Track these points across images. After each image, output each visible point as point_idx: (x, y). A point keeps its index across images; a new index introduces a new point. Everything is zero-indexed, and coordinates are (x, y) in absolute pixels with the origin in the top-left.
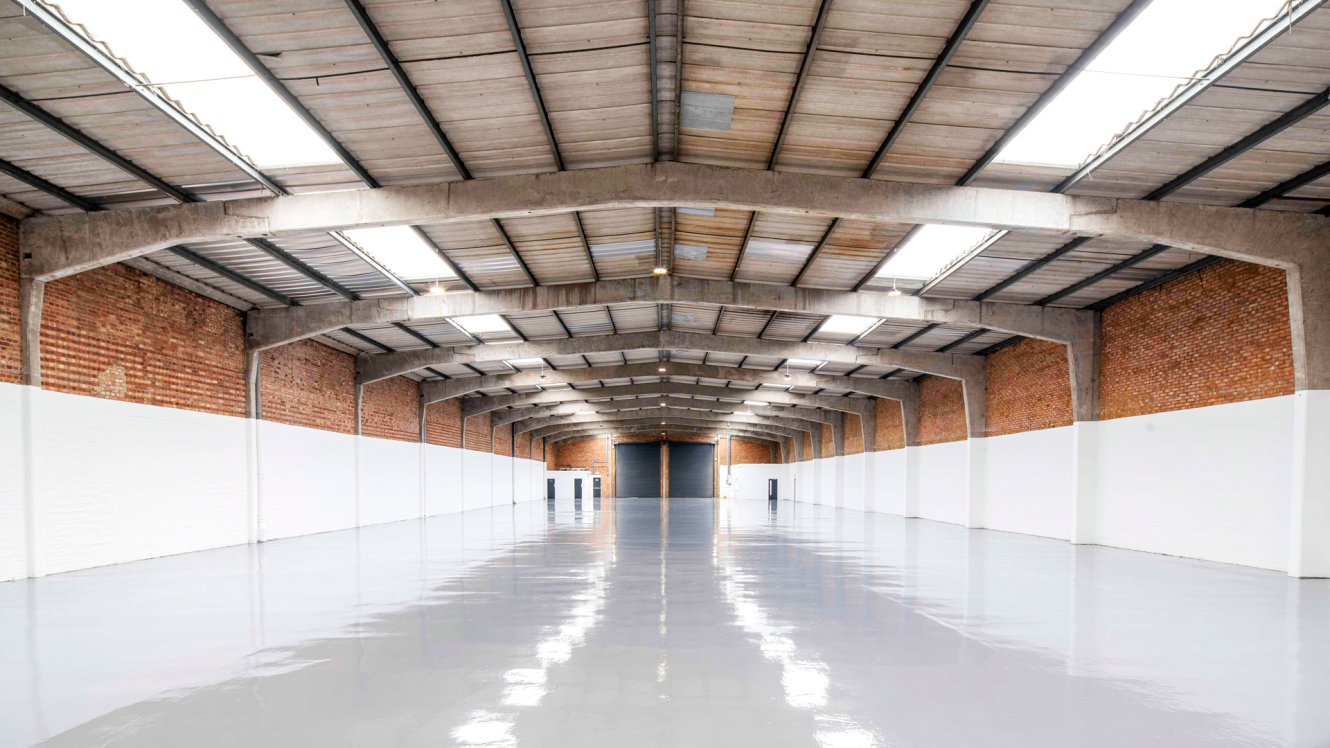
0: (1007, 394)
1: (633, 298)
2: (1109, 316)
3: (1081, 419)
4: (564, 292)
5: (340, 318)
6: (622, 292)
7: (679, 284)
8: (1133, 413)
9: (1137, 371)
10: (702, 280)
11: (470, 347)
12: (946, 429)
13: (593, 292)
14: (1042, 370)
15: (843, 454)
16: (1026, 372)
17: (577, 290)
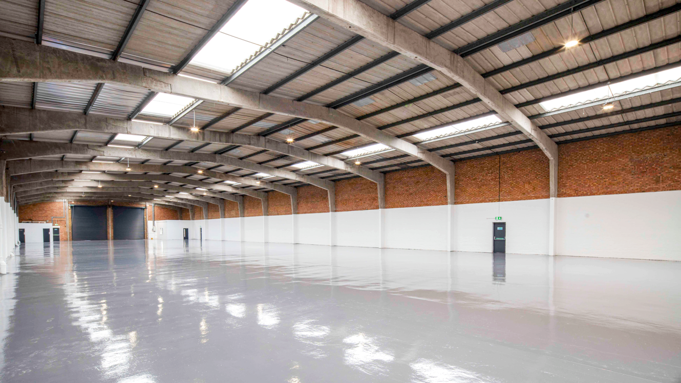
0: (346, 196)
1: (250, 144)
2: (388, 176)
3: (381, 208)
4: (218, 135)
5: (77, 124)
6: (245, 140)
7: (268, 142)
8: (397, 207)
9: (398, 194)
10: (277, 142)
11: (100, 146)
12: (314, 208)
13: (232, 138)
14: (362, 190)
15: (244, 217)
16: (354, 190)
17: (224, 135)
